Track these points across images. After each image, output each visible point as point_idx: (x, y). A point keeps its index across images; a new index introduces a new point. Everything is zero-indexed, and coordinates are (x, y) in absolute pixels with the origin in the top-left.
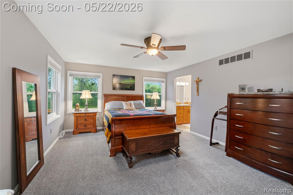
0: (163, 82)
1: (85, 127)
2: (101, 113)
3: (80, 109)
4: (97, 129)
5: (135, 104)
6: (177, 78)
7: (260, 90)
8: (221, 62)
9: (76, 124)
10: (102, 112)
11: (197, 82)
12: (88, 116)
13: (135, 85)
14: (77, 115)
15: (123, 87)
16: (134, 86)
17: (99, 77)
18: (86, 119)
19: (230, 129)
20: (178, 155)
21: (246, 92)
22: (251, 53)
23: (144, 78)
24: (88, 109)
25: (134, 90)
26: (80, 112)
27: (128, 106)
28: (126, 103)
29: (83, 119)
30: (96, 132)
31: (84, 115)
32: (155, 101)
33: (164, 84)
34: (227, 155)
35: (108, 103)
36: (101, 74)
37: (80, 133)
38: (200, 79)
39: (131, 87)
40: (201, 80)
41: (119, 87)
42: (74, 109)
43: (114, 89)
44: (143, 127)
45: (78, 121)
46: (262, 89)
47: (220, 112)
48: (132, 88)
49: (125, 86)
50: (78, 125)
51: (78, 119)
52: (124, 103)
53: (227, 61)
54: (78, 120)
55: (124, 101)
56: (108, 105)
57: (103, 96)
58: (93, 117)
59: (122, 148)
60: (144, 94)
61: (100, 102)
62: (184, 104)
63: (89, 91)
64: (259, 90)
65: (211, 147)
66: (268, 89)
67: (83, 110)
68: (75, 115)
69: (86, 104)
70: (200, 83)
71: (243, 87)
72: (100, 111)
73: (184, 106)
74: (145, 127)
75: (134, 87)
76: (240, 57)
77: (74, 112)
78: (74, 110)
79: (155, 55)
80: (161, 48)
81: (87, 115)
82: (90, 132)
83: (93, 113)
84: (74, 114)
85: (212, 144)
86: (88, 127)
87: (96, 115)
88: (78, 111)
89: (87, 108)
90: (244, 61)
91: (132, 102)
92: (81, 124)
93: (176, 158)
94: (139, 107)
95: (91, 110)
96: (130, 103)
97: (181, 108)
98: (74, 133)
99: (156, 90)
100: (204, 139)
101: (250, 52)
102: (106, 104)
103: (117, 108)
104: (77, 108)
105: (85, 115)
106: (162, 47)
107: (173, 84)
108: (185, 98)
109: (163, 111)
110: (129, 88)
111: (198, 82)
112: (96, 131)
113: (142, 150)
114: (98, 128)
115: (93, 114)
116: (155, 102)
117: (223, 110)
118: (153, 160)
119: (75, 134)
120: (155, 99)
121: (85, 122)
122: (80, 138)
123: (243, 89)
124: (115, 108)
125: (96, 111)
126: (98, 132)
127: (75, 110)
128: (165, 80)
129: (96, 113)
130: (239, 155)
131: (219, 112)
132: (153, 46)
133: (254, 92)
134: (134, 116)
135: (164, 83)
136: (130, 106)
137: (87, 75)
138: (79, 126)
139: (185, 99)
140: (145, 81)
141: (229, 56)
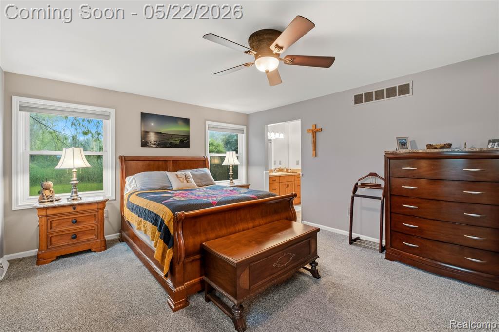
0: (242, 131)
1: (74, 241)
2: (113, 202)
3: (56, 196)
4: (106, 239)
5: (194, 176)
6: (269, 125)
7: (431, 145)
8: (358, 99)
9: (47, 235)
10: (116, 199)
11: (313, 133)
12: (82, 212)
13: (189, 136)
14: (50, 212)
15: (165, 141)
16: (189, 139)
17: (107, 117)
18: (77, 219)
19: (391, 213)
20: (316, 275)
21: (409, 150)
22: (411, 86)
23: (208, 123)
24: (79, 193)
25: (189, 148)
26: (56, 204)
27: (182, 182)
28: (177, 175)
29: (68, 220)
30: (106, 249)
31: (71, 210)
32: (231, 169)
33: (243, 135)
34: (387, 258)
35: (132, 177)
36: (112, 111)
37: (59, 258)
38: (319, 127)
39: (182, 142)
40: (321, 130)
41: (156, 141)
42: (39, 196)
43: (145, 144)
44: (241, 227)
45: (51, 228)
46: (434, 143)
47: (362, 184)
48: (184, 142)
49: (168, 139)
50: (52, 238)
51: (51, 224)
52: (171, 175)
53: (369, 97)
54: (54, 225)
55: (173, 172)
56: (133, 183)
57: (119, 161)
58: (97, 213)
59: (202, 282)
60: (208, 155)
61: (109, 176)
62: (278, 171)
63: (82, 149)
64: (429, 146)
65: (353, 247)
66: (445, 145)
67: (64, 199)
68: (44, 213)
69: (75, 182)
70: (318, 134)
71: (402, 141)
72: (110, 195)
73: (280, 177)
74: (245, 226)
75: (189, 142)
76: (391, 92)
77: (38, 205)
78: (37, 200)
79: (271, 72)
80: (285, 58)
81: (79, 209)
82: (89, 251)
83: (97, 203)
84: (39, 209)
85: (352, 241)
86: (84, 238)
87: (104, 208)
88: (51, 201)
89: (76, 192)
90: (398, 99)
91: (189, 172)
92: (62, 235)
93: (316, 282)
94: (203, 182)
95: (87, 197)
96: (186, 176)
97: (275, 180)
98: (39, 260)
99: (214, 147)
100: (332, 232)
101: (409, 84)
102: (128, 180)
103: (158, 188)
104: (47, 193)
105: (74, 209)
106: (288, 56)
107: (262, 135)
108: (275, 161)
109: (247, 187)
110: (178, 142)
111: (315, 132)
112: (106, 245)
113: (260, 283)
114: (108, 237)
115: (96, 207)
116: (231, 171)
117: (366, 180)
118: (276, 297)
119: (45, 263)
120: (230, 165)
121: (74, 227)
122: (62, 271)
123: (403, 144)
124: (152, 187)
125: (101, 198)
126: (109, 247)
127: (40, 199)
128: (244, 128)
129: (103, 203)
130: (412, 257)
131: (359, 184)
132: (275, 51)
133: (417, 148)
134: (219, 203)
135: (243, 133)
136: (185, 181)
137: (72, 110)
138: (53, 240)
139: (275, 164)
140: (209, 129)
141: (363, 92)
